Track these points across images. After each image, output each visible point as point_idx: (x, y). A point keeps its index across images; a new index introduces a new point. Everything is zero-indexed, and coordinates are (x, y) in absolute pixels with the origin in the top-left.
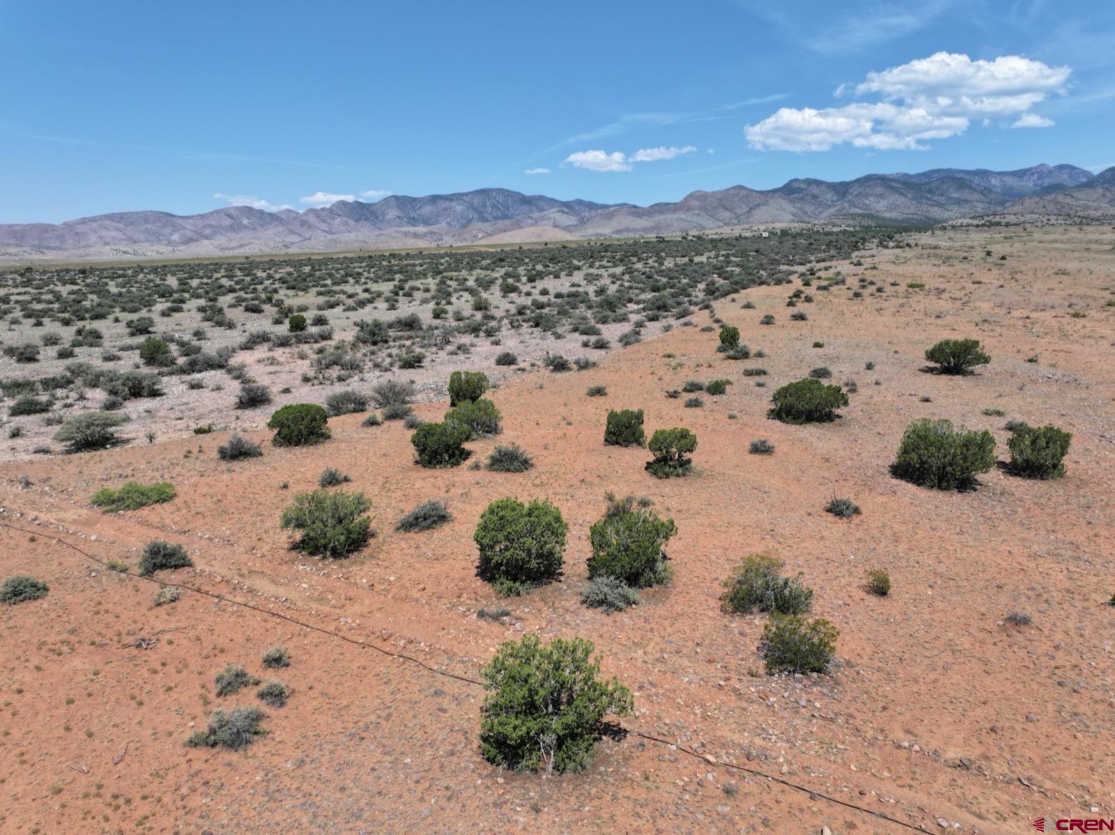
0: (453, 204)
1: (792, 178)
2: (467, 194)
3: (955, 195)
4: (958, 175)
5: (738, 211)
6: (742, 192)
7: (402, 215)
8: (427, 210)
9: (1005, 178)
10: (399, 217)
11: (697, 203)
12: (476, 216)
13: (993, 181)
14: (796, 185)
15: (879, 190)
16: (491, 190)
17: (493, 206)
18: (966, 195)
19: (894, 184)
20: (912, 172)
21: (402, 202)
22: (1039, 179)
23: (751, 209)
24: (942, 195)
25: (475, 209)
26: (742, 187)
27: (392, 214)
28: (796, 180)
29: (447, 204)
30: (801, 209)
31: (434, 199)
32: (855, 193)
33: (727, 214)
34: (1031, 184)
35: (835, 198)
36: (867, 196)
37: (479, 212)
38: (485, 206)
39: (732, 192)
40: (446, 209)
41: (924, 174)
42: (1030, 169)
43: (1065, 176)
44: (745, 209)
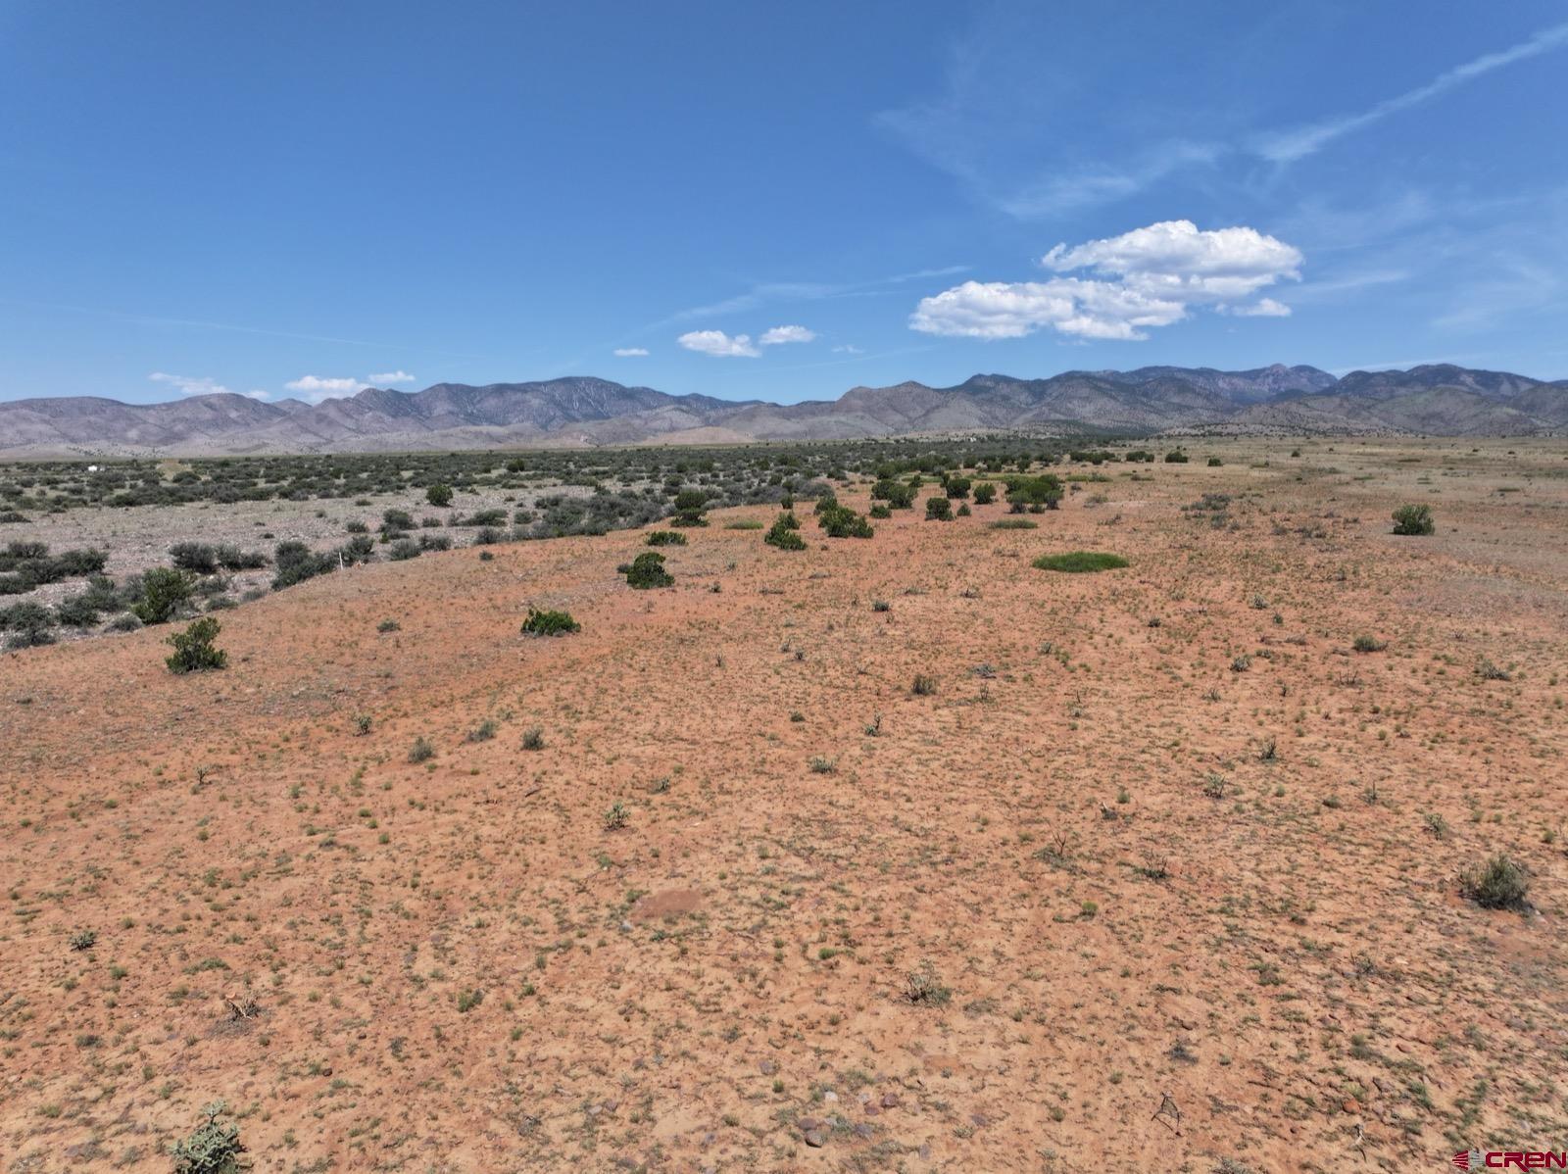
0: (528, 396)
1: (977, 373)
2: (545, 384)
3: (1176, 400)
4: (1179, 376)
5: (911, 414)
6: (917, 391)
7: (456, 409)
8: (491, 403)
9: (1235, 380)
10: (452, 413)
11: (859, 403)
12: (559, 413)
13: (1221, 384)
14: (980, 383)
15: (1085, 392)
16: (578, 380)
17: (582, 400)
18: (1188, 399)
19: (1102, 385)
20: (1124, 368)
21: (457, 393)
22: (1275, 382)
23: (928, 412)
24: (1160, 399)
25: (558, 404)
26: (915, 384)
27: (441, 408)
28: (981, 376)
29: (519, 396)
30: (989, 412)
31: (501, 389)
32: (1055, 394)
33: (898, 418)
34: (1266, 389)
35: (1030, 400)
36: (1070, 399)
37: (563, 409)
38: (570, 401)
39: (903, 389)
40: (517, 403)
41: (1138, 373)
42: (1264, 370)
43: (1304, 381)
44: (920, 412)
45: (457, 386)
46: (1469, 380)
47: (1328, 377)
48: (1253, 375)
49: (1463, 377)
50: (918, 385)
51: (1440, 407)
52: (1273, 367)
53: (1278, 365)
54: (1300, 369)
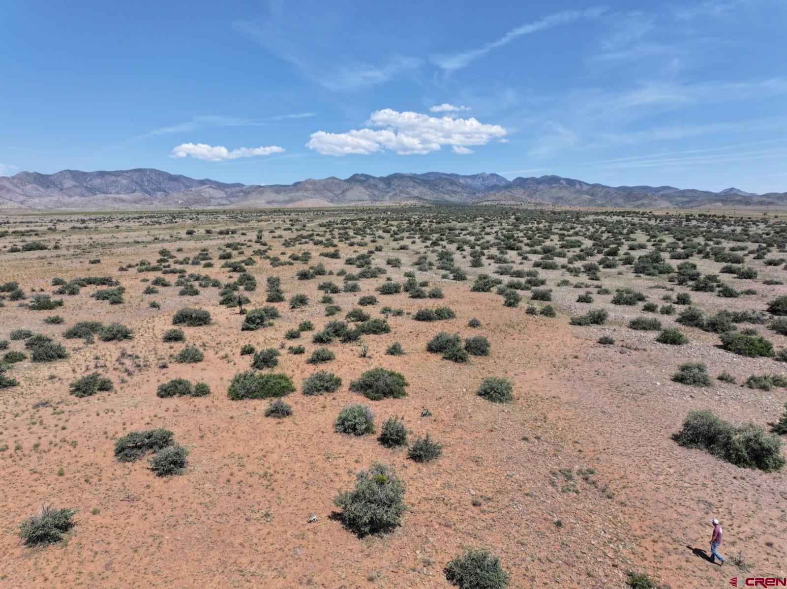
0: (119, 178)
1: (355, 173)
2: (127, 172)
3: (450, 188)
5: (335, 192)
6: (336, 181)
7: (77, 184)
8: (98, 181)
9: (467, 180)
10: (75, 186)
11: (310, 186)
12: (138, 188)
13: (461, 181)
14: (358, 177)
15: (411, 184)
16: (146, 170)
17: (149, 181)
18: (455, 188)
19: (417, 180)
20: (418, 173)
21: (77, 175)
22: (483, 180)
23: (343, 192)
24: (442, 187)
25: (136, 183)
26: (335, 178)
27: (68, 183)
28: (357, 174)
29: (113, 178)
30: (371, 192)
31: (102, 174)
32: (396, 184)
33: (330, 194)
34: (479, 183)
35: (385, 187)
36: (407, 187)
37: (140, 185)
38: (143, 181)
39: (330, 180)
40: (113, 182)
41: (425, 175)
42: (477, 175)
43: (495, 180)
44: (339, 192)
45: (76, 171)
46: (564, 183)
47: (504, 179)
48: (473, 177)
49: (562, 181)
50: (337, 179)
51: (561, 195)
52: (481, 174)
53: (484, 173)
54: (493, 175)
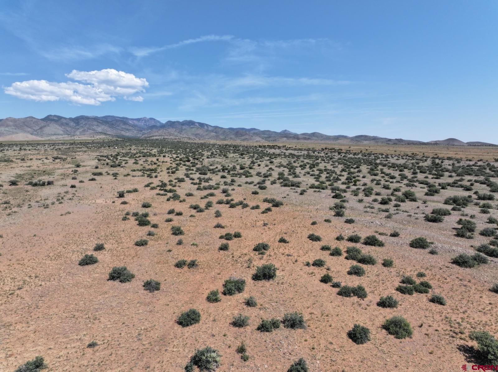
1: (49, 114)
3: (124, 127)
4: (117, 119)
5: (34, 128)
6: (34, 120)
9: (134, 121)
11: (11, 123)
13: (130, 122)
14: (52, 118)
15: (95, 123)
18: (127, 127)
19: (99, 121)
20: (99, 116)
22: (145, 122)
23: (41, 128)
24: (118, 126)
26: (32, 117)
28: (51, 115)
30: (65, 129)
32: (84, 123)
33: (29, 129)
34: (143, 124)
35: (74, 125)
36: (93, 125)
39: (28, 119)
41: (104, 117)
42: (141, 118)
43: (153, 122)
44: (37, 128)
46: (197, 125)
47: (159, 122)
48: (138, 120)
49: (196, 124)
50: (35, 118)
52: (144, 118)
53: (145, 117)
54: (151, 119)
